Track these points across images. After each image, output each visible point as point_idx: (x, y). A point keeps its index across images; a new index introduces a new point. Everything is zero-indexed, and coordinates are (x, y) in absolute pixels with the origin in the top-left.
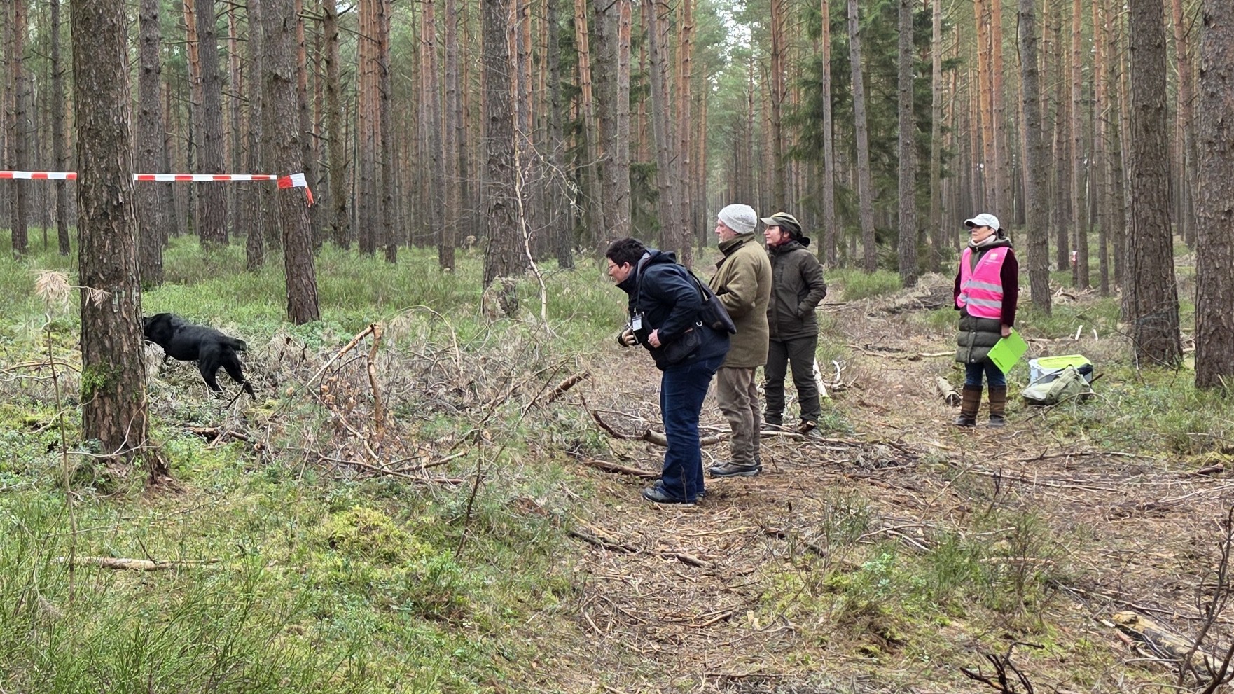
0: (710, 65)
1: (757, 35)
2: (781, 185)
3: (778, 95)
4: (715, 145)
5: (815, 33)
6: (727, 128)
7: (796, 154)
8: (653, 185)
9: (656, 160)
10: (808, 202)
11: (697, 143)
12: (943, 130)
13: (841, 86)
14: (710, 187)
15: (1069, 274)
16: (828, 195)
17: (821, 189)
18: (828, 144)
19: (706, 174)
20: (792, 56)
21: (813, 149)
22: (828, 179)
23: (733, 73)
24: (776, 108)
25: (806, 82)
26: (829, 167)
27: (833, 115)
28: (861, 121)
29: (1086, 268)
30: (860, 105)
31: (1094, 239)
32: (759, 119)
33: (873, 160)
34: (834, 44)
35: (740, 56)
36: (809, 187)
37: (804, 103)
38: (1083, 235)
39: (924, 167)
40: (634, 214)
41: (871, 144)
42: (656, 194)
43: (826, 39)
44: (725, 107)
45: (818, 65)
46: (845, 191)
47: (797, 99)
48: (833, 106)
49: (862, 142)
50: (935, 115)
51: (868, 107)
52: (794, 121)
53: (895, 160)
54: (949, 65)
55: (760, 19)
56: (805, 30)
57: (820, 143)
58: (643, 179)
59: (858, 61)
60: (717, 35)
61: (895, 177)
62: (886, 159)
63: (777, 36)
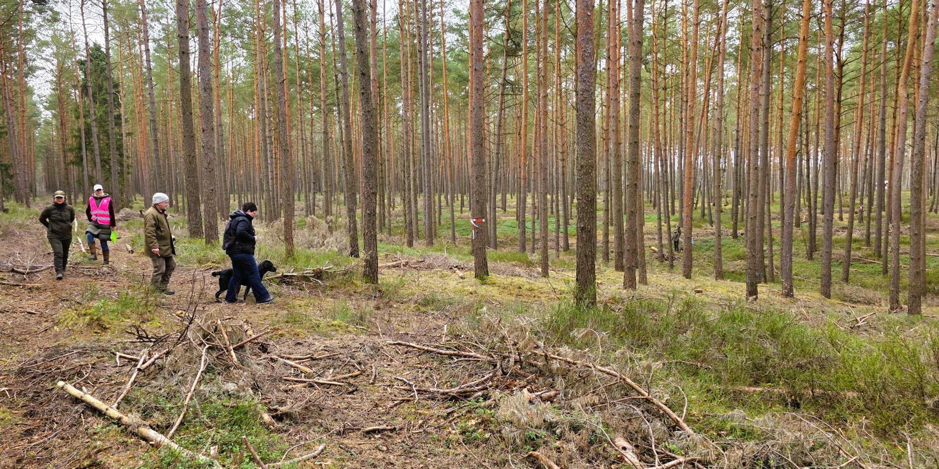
0: (34, 125)
1: (54, 116)
2: (67, 174)
3: (64, 140)
4: (38, 157)
5: (78, 118)
6: (43, 151)
7: (72, 163)
8: (11, 172)
9: (12, 162)
10: (78, 181)
11: (30, 156)
12: (128, 157)
13: (89, 139)
14: (37, 173)
15: (173, 209)
16: (86, 179)
17: (83, 176)
18: (85, 160)
19: (35, 168)
20: (69, 125)
21: (79, 161)
22: (85, 172)
23: (44, 129)
24: (63, 145)
25: (75, 136)
26: (86, 168)
27: (86, 149)
28: (97, 152)
29: (178, 207)
30: (96, 146)
31: (180, 197)
32: (56, 148)
33: (103, 166)
34: (85, 122)
35: (48, 123)
36: (79, 175)
37: (75, 144)
38: (176, 196)
39: (122, 170)
40: (3, 183)
41: (101, 161)
42: (13, 176)
43: (82, 120)
44: (42, 142)
45: (79, 130)
46: (92, 178)
47: (71, 142)
48: (86, 146)
49: (98, 160)
50: (124, 152)
51: (100, 147)
52: (71, 150)
53: (110, 166)
54: (129, 134)
55: (55, 109)
56: (73, 116)
57: (82, 160)
58: (6, 169)
59: (95, 130)
60: (37, 114)
61: (111, 173)
62: (108, 167)
63: (62, 117)
